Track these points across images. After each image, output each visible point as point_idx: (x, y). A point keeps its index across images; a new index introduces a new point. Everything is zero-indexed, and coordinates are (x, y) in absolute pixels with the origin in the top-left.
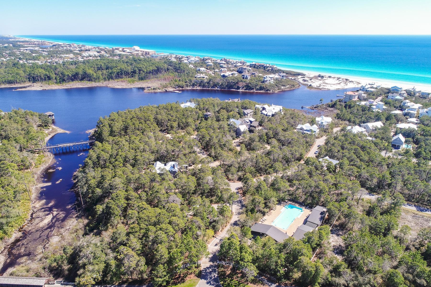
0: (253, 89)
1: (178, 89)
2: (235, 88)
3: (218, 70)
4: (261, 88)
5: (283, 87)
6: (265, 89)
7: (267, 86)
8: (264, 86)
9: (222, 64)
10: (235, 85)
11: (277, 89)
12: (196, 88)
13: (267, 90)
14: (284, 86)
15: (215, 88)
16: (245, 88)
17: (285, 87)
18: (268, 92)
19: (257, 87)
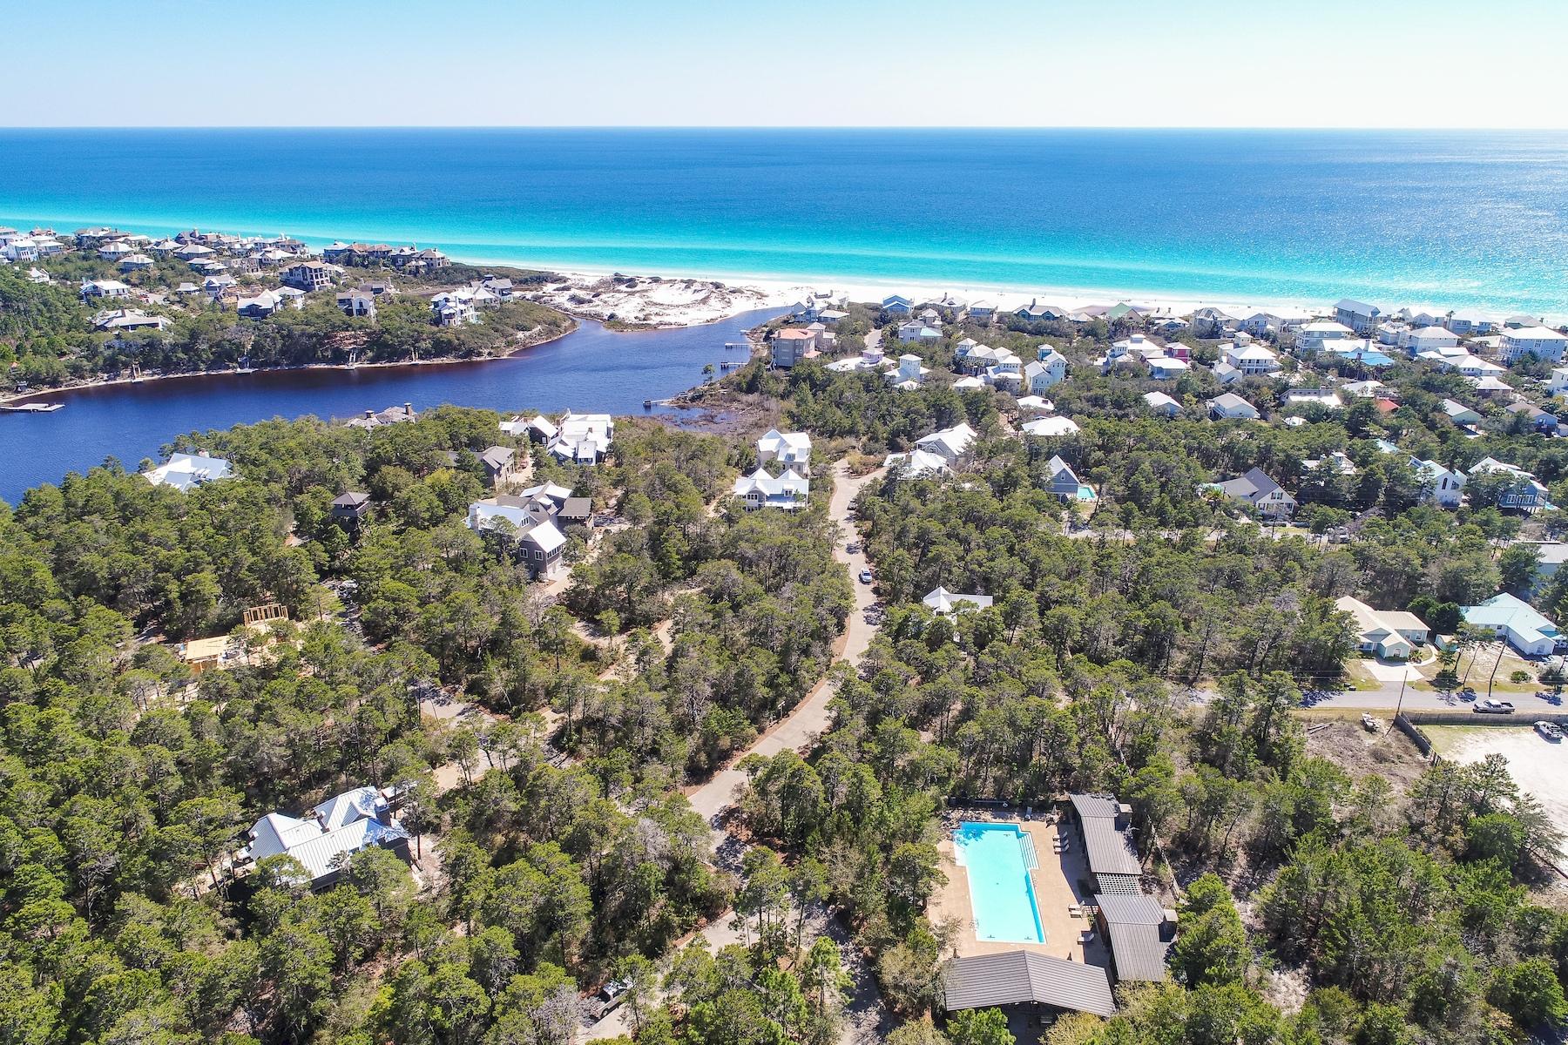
0: (405, 354)
1: (28, 393)
2: (324, 360)
3: (193, 288)
4: (441, 348)
5: (520, 335)
6: (455, 349)
7: (462, 337)
8: (449, 336)
9: (199, 255)
10: (322, 345)
11: (500, 343)
12: (132, 375)
13: (470, 353)
14: (524, 329)
15: (228, 368)
16: (370, 354)
17: (527, 333)
18: (475, 359)
19: (424, 345)
